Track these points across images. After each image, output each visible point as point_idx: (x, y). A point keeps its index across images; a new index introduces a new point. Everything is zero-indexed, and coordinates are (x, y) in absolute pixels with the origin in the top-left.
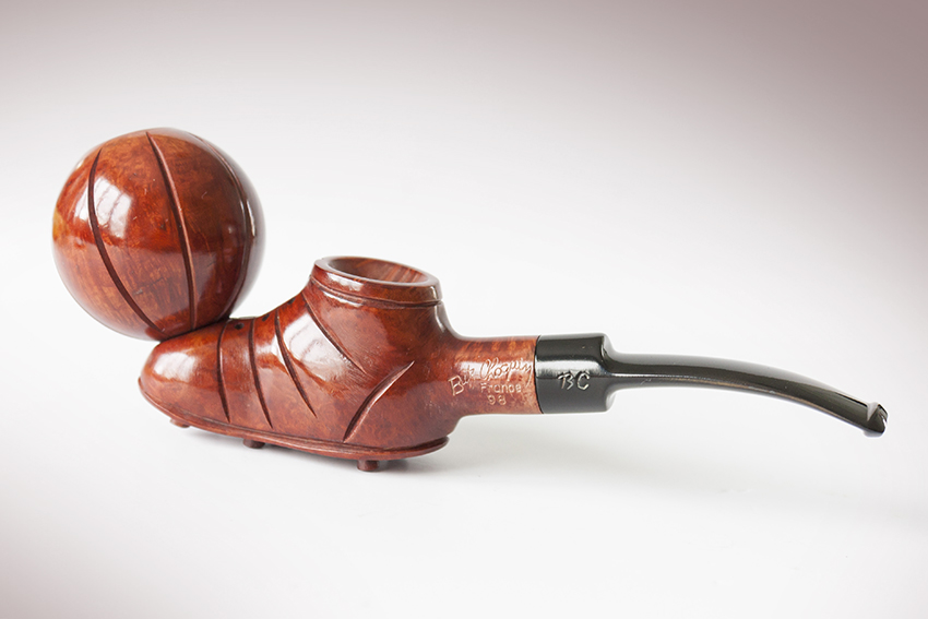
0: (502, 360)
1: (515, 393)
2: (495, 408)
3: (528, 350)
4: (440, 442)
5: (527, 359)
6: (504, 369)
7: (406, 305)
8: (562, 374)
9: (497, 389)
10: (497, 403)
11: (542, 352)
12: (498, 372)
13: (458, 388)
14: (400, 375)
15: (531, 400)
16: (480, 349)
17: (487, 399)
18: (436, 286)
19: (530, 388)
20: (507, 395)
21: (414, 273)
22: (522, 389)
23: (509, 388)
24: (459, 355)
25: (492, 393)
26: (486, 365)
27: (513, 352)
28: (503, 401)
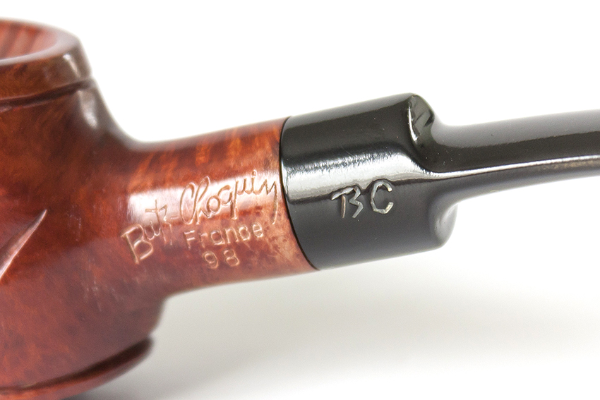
0: (217, 177)
1: (254, 241)
2: (224, 274)
3: (266, 150)
4: (137, 350)
5: (266, 166)
6: (224, 196)
7: (15, 103)
8: (340, 190)
9: (218, 237)
10: (223, 265)
11: (292, 150)
12: (213, 203)
13: (142, 248)
14: (23, 241)
15: (288, 249)
16: (173, 165)
17: (201, 261)
18: (77, 52)
19: (279, 227)
20: (239, 248)
21: (34, 32)
22: (265, 231)
23: (240, 232)
24: (134, 182)
25: (210, 247)
26: (189, 192)
27: (238, 162)
28: (232, 258)
